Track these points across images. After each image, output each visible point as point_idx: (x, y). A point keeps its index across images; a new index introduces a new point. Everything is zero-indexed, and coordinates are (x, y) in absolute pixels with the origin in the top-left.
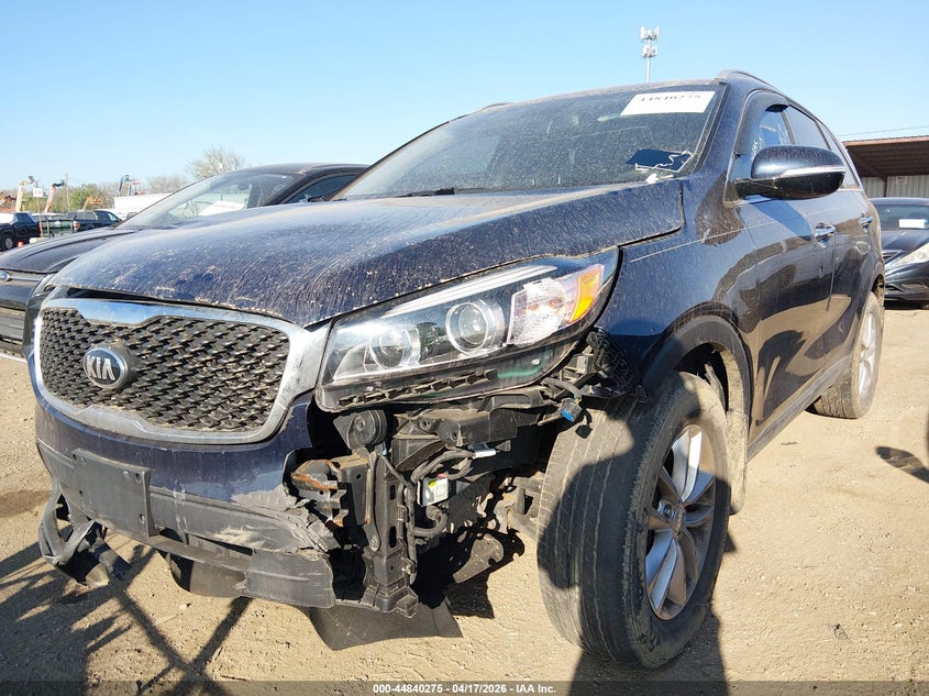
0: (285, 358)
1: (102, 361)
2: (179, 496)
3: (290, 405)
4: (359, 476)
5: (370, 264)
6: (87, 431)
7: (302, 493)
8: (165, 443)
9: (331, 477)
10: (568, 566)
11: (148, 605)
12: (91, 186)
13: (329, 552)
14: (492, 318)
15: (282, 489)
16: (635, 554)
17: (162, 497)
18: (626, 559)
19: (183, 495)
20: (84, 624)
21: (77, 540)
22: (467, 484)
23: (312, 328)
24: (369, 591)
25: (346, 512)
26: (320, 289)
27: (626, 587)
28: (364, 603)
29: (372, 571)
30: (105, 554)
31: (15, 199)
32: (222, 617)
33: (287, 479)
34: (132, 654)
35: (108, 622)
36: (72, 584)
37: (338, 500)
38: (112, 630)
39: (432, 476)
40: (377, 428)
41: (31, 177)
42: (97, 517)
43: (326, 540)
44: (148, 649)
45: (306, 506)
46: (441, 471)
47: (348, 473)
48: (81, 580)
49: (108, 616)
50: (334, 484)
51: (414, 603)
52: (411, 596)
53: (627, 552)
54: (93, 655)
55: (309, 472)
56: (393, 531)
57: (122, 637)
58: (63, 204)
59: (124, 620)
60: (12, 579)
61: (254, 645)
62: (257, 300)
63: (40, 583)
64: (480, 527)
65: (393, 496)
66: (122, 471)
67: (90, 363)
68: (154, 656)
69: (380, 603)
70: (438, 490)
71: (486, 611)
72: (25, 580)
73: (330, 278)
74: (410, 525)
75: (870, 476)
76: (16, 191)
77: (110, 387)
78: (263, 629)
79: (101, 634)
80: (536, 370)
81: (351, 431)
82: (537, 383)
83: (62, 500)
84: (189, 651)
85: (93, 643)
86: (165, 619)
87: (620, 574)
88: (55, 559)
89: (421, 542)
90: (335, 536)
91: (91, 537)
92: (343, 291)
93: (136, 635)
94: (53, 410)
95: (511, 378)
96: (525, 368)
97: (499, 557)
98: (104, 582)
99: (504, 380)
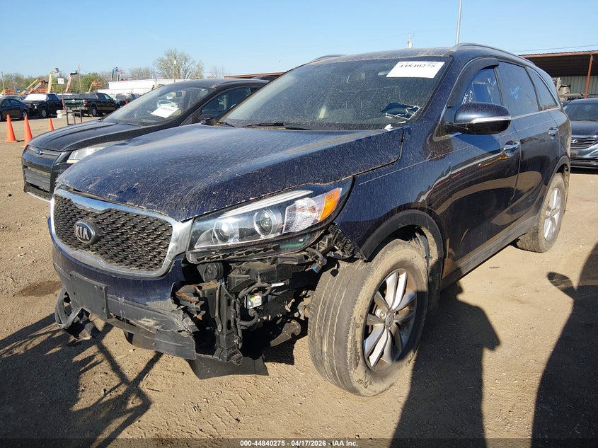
0: (170, 236)
1: (83, 229)
2: (121, 300)
3: (173, 259)
4: (211, 294)
5: (215, 187)
6: (77, 263)
7: (181, 302)
8: (114, 274)
9: (196, 294)
10: (321, 343)
11: (112, 349)
12: (94, 74)
13: (193, 333)
14: (275, 219)
15: (170, 301)
16: (355, 339)
17: (113, 300)
18: (349, 341)
19: (123, 300)
20: (79, 358)
21: (74, 316)
22: (274, 297)
23: (183, 222)
24: (218, 351)
25: (204, 312)
26: (188, 201)
27: (349, 356)
28: (215, 357)
29: (219, 341)
30: (88, 325)
31: (47, 83)
32: (151, 357)
33: (173, 296)
34: (102, 375)
35: (91, 358)
36: (72, 338)
37: (199, 307)
38: (93, 362)
39: (252, 294)
40: (218, 272)
41: (57, 69)
42: (82, 306)
43: (192, 326)
44: (111, 373)
45: (182, 309)
46: (256, 292)
47: (206, 292)
48: (76, 336)
49: (92, 354)
50: (197, 299)
51: (240, 358)
52: (239, 355)
53: (350, 338)
54: (83, 374)
55: (185, 292)
56: (229, 322)
57: (98, 366)
58: (77, 86)
59: (99, 357)
60: (43, 332)
61: (166, 373)
62: (156, 206)
63: (57, 335)
64: (288, 317)
65: (229, 304)
66: (94, 285)
67: (77, 228)
68: (114, 376)
69: (223, 358)
70: (256, 301)
71: (290, 361)
72: (49, 333)
73: (194, 195)
74: (238, 320)
75: (536, 291)
76: (48, 77)
77: (87, 243)
78: (171, 364)
79: (88, 364)
80: (302, 244)
81: (206, 272)
82: (304, 250)
83: (66, 294)
84: (131, 375)
85: (83, 368)
86: (121, 357)
87: (346, 348)
88: (63, 326)
89: (244, 328)
90: (196, 325)
91: (80, 315)
92: (199, 203)
93: (105, 365)
94: (60, 249)
95: (287, 249)
96: (295, 243)
97: (298, 333)
98: (88, 338)
99: (284, 249)
